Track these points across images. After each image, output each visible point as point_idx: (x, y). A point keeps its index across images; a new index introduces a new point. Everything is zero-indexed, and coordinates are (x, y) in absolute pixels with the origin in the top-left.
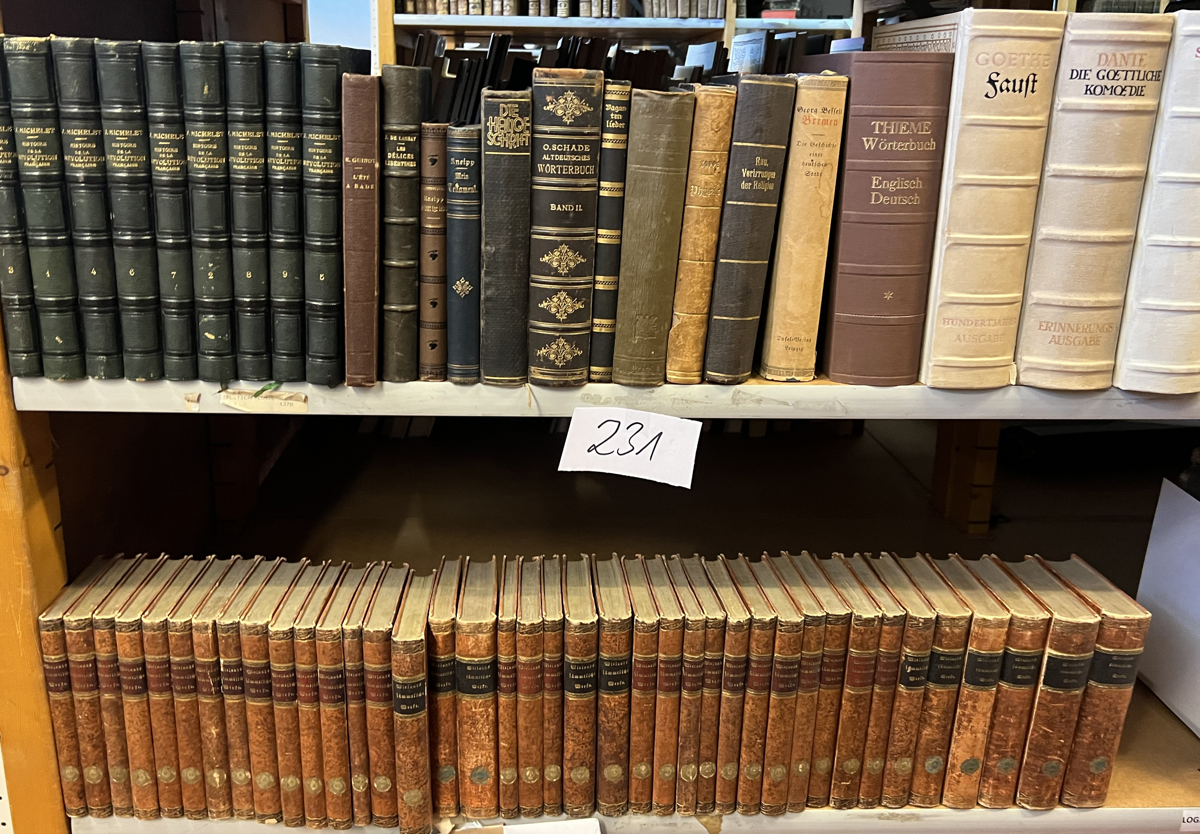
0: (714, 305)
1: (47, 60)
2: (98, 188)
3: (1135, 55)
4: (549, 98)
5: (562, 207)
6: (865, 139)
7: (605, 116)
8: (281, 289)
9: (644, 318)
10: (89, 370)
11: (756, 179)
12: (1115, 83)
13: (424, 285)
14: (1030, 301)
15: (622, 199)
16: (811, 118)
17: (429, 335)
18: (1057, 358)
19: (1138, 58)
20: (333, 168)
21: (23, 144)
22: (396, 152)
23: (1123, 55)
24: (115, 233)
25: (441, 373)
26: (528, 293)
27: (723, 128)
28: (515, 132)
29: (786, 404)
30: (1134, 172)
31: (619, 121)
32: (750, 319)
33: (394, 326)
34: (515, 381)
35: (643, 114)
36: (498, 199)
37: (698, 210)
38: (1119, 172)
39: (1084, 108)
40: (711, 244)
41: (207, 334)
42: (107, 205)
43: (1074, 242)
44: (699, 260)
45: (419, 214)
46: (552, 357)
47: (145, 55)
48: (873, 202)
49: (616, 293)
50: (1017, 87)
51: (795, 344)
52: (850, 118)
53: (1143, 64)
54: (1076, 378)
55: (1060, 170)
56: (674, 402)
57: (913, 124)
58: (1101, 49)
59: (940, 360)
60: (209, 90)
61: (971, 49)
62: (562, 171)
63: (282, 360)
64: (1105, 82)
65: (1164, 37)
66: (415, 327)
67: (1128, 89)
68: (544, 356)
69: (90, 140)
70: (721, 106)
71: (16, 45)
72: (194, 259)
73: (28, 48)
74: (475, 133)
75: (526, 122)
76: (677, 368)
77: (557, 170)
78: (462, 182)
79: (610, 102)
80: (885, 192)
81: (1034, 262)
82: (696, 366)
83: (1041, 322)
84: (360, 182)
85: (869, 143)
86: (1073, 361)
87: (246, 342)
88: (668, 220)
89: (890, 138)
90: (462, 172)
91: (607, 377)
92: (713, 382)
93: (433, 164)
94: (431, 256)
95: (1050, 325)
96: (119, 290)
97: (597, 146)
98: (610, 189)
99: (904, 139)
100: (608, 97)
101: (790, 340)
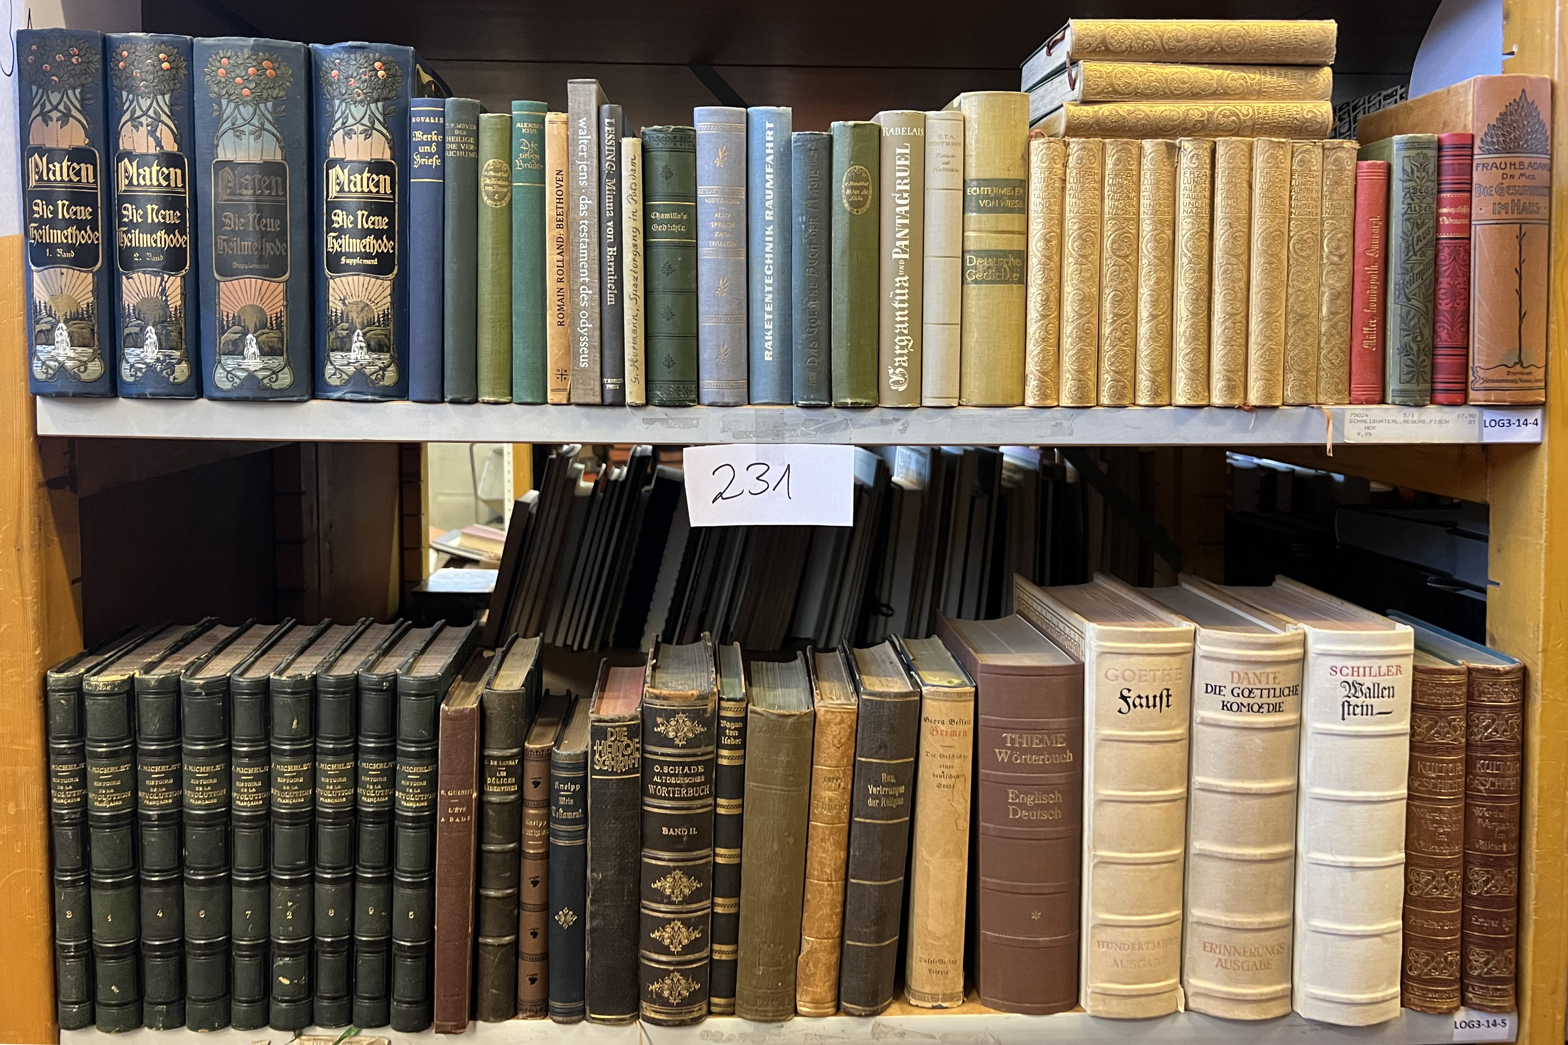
0: (847, 928)
1: (128, 697)
2: (171, 825)
3: (1268, 674)
4: (659, 720)
5: (674, 831)
6: (997, 751)
7: (721, 731)
8: (367, 926)
9: (769, 946)
10: (146, 1021)
11: (884, 796)
12: (1251, 701)
13: (524, 914)
14: (1190, 919)
15: (741, 816)
16: (939, 730)
17: (528, 968)
18: (1227, 984)
19: (1271, 676)
20: (427, 800)
21: (95, 783)
22: (496, 777)
23: (1255, 674)
24: (186, 870)
25: (541, 1010)
26: (639, 919)
27: (845, 744)
28: (623, 755)
29: (932, 1037)
30: (1283, 787)
31: (735, 738)
32: (888, 942)
33: (490, 962)
34: (624, 1020)
35: (760, 732)
36: (605, 823)
37: (823, 827)
38: (1268, 789)
39: (1222, 723)
40: (839, 862)
41: (281, 978)
42: (180, 841)
43: (1228, 859)
44: (828, 880)
45: (519, 838)
46: (666, 994)
47: (232, 689)
48: (1011, 817)
49: (737, 915)
50: (1151, 703)
51: (940, 967)
52: (980, 728)
53: (1277, 681)
54: (1249, 1006)
55: (1206, 784)
56: (806, 1037)
57: (1046, 737)
58: (1233, 667)
59: (1097, 987)
60: (298, 723)
61: (1099, 666)
62: (674, 793)
63: (363, 1005)
64: (1240, 700)
65: (1296, 654)
66: (513, 959)
67: (1266, 706)
68: (657, 992)
69: (167, 775)
70: (842, 721)
71: (96, 686)
72: (272, 897)
73: (108, 688)
74: (581, 757)
75: (636, 743)
76: (808, 999)
77: (668, 792)
78: (567, 808)
79: (724, 718)
80: (1023, 806)
81: (1190, 877)
82: (830, 996)
83: (1205, 943)
84: (455, 815)
85: (1002, 756)
86: (1244, 988)
87: (325, 985)
88: (791, 840)
89: (1024, 751)
90: (566, 797)
91: (730, 1010)
92: (849, 1014)
93: (536, 787)
94: (532, 882)
95: (1214, 947)
96: (186, 931)
97: (712, 765)
98: (727, 807)
99: (1038, 752)
100: (723, 713)
101: (933, 962)
